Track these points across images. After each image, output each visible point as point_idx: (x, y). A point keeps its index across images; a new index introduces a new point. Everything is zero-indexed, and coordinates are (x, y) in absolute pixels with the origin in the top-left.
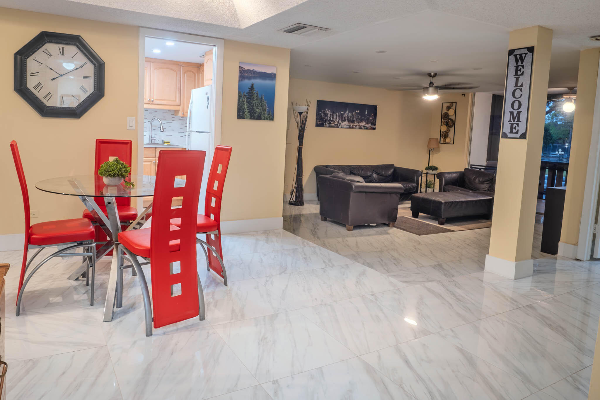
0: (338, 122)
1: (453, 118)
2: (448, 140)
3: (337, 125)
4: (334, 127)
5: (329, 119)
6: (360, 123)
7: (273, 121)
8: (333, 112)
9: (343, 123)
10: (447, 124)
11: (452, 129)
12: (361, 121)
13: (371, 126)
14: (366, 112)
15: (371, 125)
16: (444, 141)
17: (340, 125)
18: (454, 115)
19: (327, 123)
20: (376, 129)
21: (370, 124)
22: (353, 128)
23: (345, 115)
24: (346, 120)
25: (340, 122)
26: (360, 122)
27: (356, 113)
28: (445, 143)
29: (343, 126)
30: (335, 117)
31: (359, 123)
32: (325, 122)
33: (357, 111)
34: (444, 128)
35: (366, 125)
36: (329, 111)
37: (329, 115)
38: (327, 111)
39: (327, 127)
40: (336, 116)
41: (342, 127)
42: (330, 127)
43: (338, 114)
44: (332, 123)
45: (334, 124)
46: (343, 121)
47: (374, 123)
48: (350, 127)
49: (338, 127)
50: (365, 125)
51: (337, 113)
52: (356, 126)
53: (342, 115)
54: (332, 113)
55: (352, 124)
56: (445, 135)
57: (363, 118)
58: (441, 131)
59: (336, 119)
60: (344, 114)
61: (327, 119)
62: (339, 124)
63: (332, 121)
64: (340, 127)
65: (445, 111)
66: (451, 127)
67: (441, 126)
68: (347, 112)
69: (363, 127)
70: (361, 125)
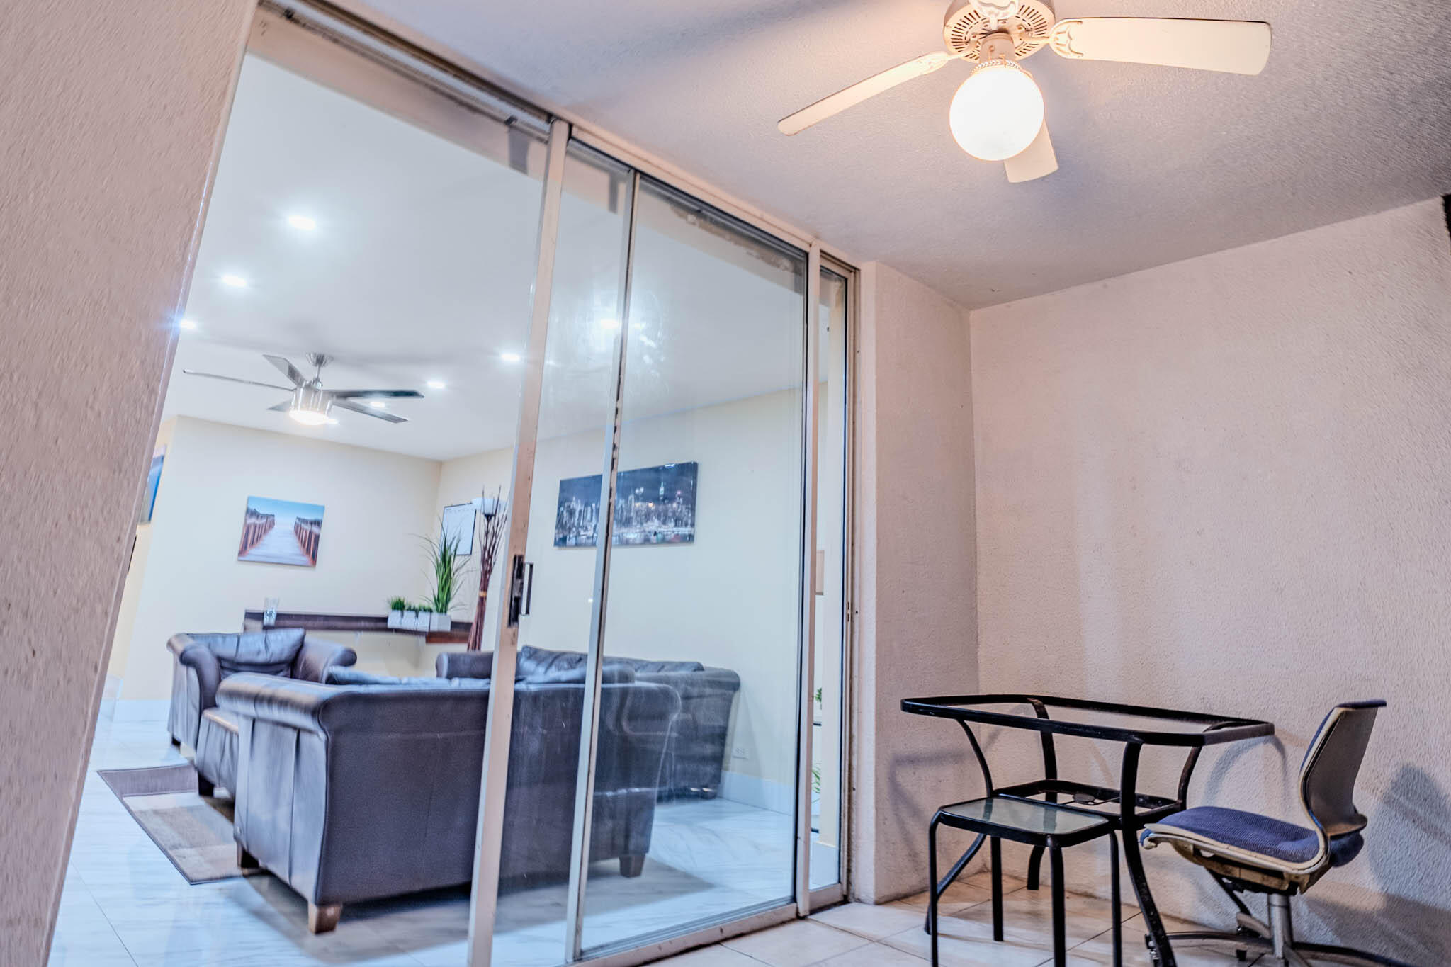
0: (597, 528)
5: (576, 524)
6: (645, 525)
8: (586, 505)
12: (647, 517)
13: (675, 529)
14: (662, 489)
15: (676, 526)
19: (574, 535)
21: (673, 524)
26: (646, 522)
27: (637, 497)
30: (590, 517)
31: (642, 524)
32: (569, 533)
33: (637, 491)
35: (663, 528)
36: (577, 502)
37: (577, 515)
38: (573, 505)
39: (574, 544)
40: (593, 513)
42: (581, 542)
43: (596, 507)
44: (582, 533)
45: (589, 534)
50: (659, 529)
54: (583, 510)
57: (654, 508)
59: (592, 521)
61: (573, 525)
63: (582, 527)
69: (653, 538)
70: (647, 530)
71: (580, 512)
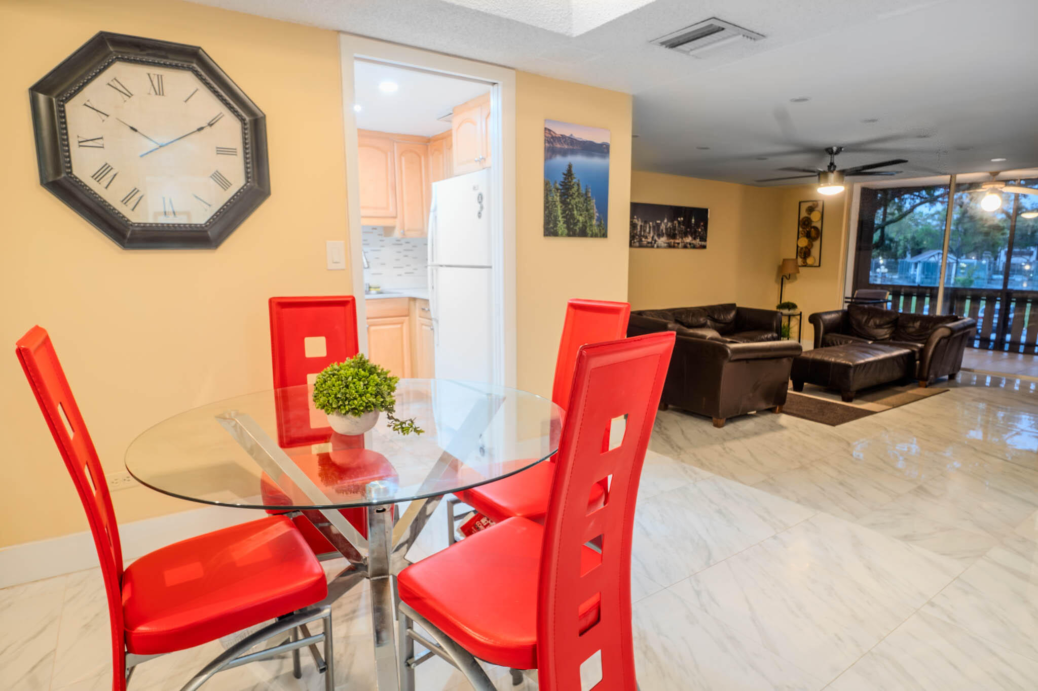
0: (653, 237)
1: (818, 225)
2: (810, 261)
3: (651, 243)
4: (646, 247)
5: (638, 233)
7: (605, 239)
8: (646, 222)
9: (659, 238)
10: (808, 235)
11: (817, 244)
12: (685, 234)
13: (700, 243)
14: (693, 220)
15: (700, 241)
16: (804, 263)
17: (655, 243)
18: (821, 221)
19: (635, 241)
20: (707, 247)
21: (698, 240)
22: (674, 247)
23: (663, 227)
24: (663, 234)
25: (656, 238)
26: (685, 238)
27: (679, 223)
28: (805, 266)
29: (659, 245)
30: (648, 230)
31: (682, 238)
33: (679, 219)
34: (804, 242)
35: (694, 242)
36: (638, 220)
37: (639, 227)
38: (635, 221)
39: (636, 247)
40: (650, 227)
41: (658, 247)
42: (641, 246)
43: (653, 223)
44: (643, 239)
45: (647, 241)
46: (659, 236)
47: (704, 239)
48: (670, 246)
49: (653, 247)
50: (691, 242)
51: (651, 223)
52: (678, 244)
53: (658, 226)
54: (643, 224)
55: (672, 241)
56: (805, 253)
57: (688, 230)
58: (798, 246)
59: (649, 233)
60: (661, 223)
61: (636, 234)
62: (653, 242)
63: (643, 236)
64: (655, 246)
65: (804, 214)
66: (815, 239)
67: (798, 238)
68: (666, 221)
69: (688, 245)
70: (685, 241)
71: (641, 226)
